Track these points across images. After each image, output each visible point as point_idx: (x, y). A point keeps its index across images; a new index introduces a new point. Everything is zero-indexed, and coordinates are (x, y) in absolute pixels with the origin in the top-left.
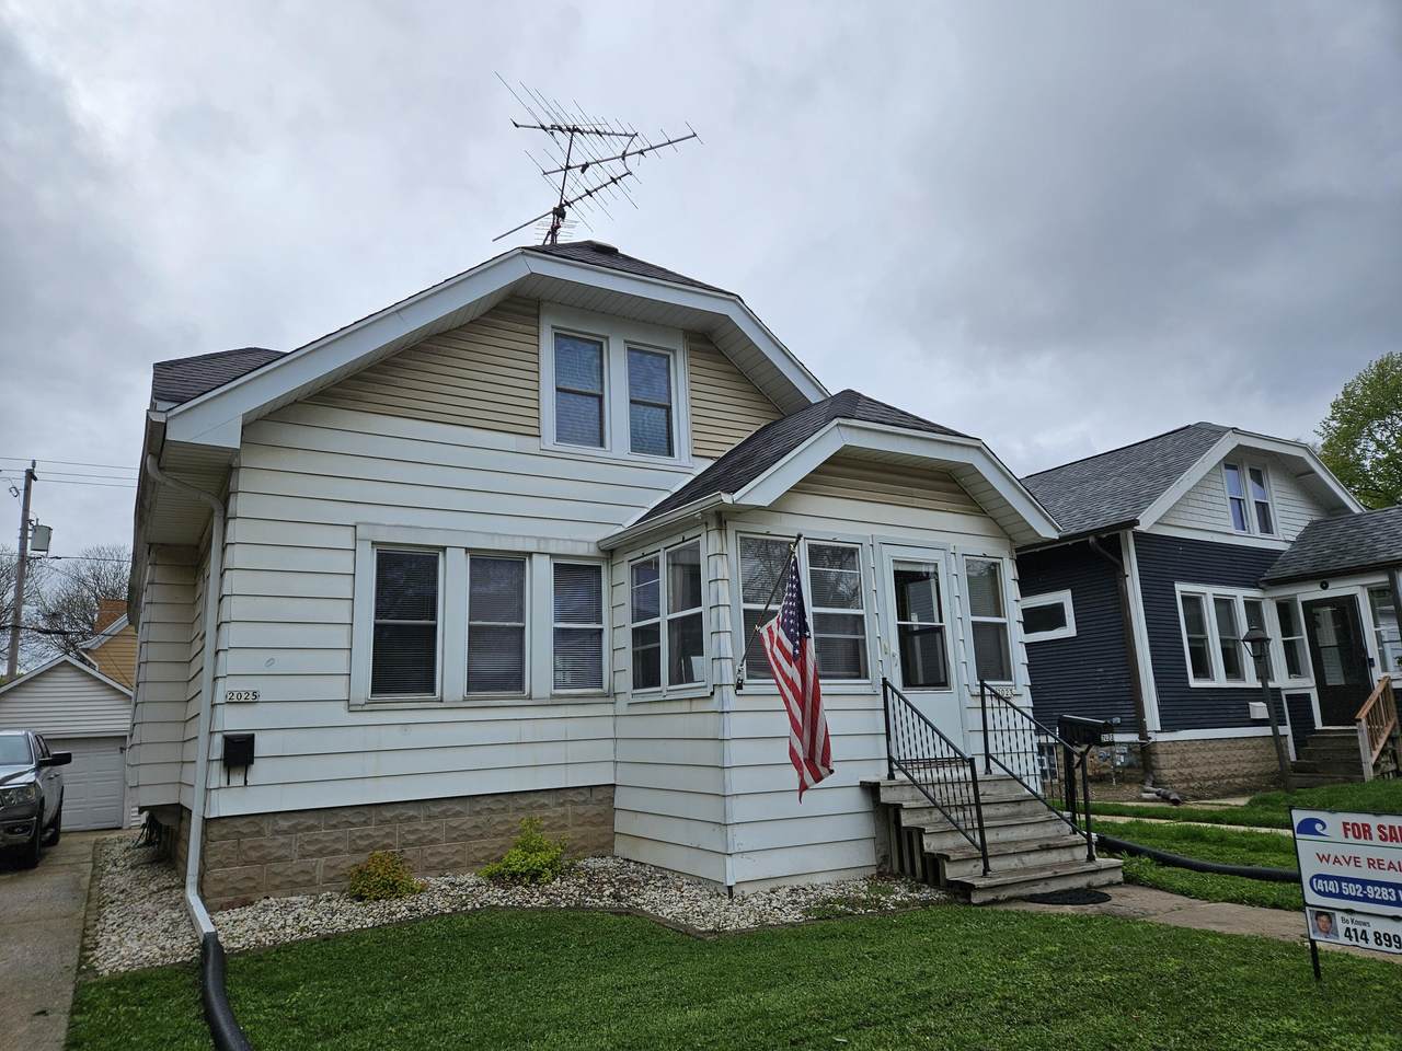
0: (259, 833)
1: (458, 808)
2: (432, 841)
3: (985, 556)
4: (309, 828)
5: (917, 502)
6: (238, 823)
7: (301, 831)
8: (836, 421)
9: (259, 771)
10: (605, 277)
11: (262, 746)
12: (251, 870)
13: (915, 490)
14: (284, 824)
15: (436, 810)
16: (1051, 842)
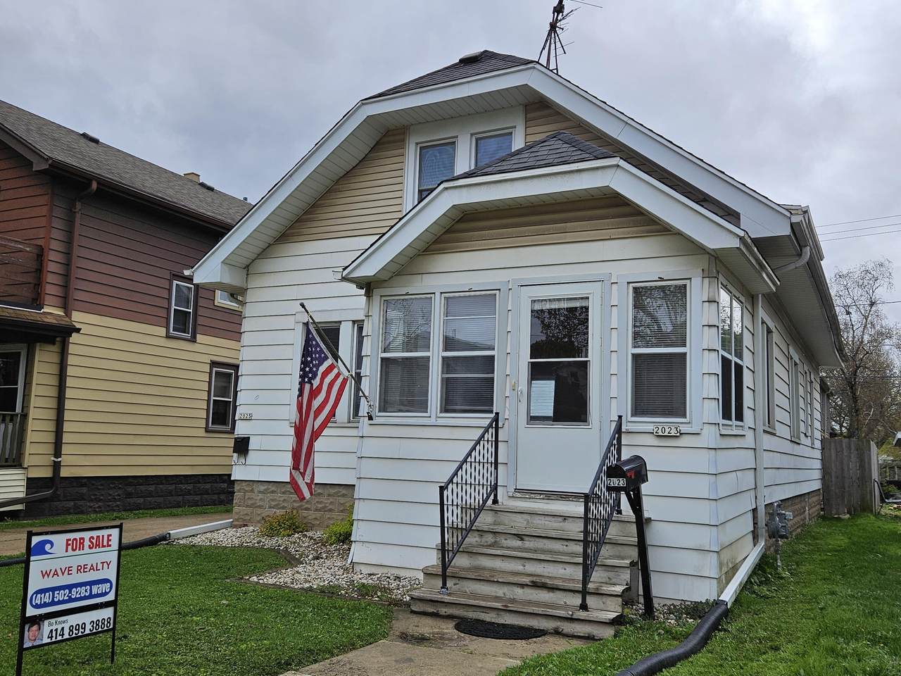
0: (252, 491)
1: (344, 492)
2: (331, 510)
3: (661, 279)
4: (273, 492)
5: (569, 237)
6: (244, 484)
7: (269, 493)
8: (442, 186)
9: (252, 457)
10: (429, 94)
11: (252, 445)
12: (249, 510)
13: (568, 224)
14: (262, 488)
15: (332, 491)
16: (548, 581)
